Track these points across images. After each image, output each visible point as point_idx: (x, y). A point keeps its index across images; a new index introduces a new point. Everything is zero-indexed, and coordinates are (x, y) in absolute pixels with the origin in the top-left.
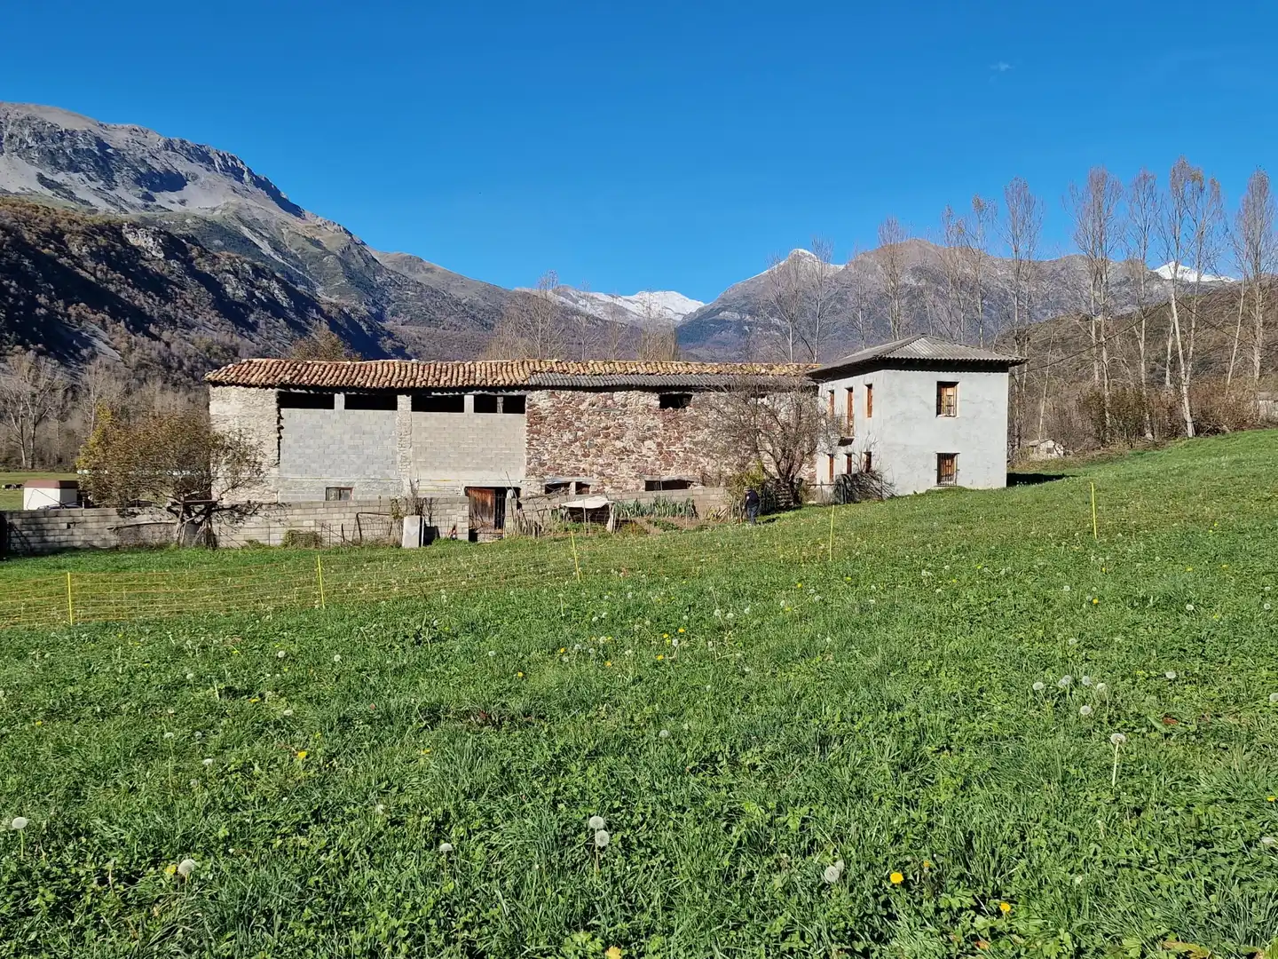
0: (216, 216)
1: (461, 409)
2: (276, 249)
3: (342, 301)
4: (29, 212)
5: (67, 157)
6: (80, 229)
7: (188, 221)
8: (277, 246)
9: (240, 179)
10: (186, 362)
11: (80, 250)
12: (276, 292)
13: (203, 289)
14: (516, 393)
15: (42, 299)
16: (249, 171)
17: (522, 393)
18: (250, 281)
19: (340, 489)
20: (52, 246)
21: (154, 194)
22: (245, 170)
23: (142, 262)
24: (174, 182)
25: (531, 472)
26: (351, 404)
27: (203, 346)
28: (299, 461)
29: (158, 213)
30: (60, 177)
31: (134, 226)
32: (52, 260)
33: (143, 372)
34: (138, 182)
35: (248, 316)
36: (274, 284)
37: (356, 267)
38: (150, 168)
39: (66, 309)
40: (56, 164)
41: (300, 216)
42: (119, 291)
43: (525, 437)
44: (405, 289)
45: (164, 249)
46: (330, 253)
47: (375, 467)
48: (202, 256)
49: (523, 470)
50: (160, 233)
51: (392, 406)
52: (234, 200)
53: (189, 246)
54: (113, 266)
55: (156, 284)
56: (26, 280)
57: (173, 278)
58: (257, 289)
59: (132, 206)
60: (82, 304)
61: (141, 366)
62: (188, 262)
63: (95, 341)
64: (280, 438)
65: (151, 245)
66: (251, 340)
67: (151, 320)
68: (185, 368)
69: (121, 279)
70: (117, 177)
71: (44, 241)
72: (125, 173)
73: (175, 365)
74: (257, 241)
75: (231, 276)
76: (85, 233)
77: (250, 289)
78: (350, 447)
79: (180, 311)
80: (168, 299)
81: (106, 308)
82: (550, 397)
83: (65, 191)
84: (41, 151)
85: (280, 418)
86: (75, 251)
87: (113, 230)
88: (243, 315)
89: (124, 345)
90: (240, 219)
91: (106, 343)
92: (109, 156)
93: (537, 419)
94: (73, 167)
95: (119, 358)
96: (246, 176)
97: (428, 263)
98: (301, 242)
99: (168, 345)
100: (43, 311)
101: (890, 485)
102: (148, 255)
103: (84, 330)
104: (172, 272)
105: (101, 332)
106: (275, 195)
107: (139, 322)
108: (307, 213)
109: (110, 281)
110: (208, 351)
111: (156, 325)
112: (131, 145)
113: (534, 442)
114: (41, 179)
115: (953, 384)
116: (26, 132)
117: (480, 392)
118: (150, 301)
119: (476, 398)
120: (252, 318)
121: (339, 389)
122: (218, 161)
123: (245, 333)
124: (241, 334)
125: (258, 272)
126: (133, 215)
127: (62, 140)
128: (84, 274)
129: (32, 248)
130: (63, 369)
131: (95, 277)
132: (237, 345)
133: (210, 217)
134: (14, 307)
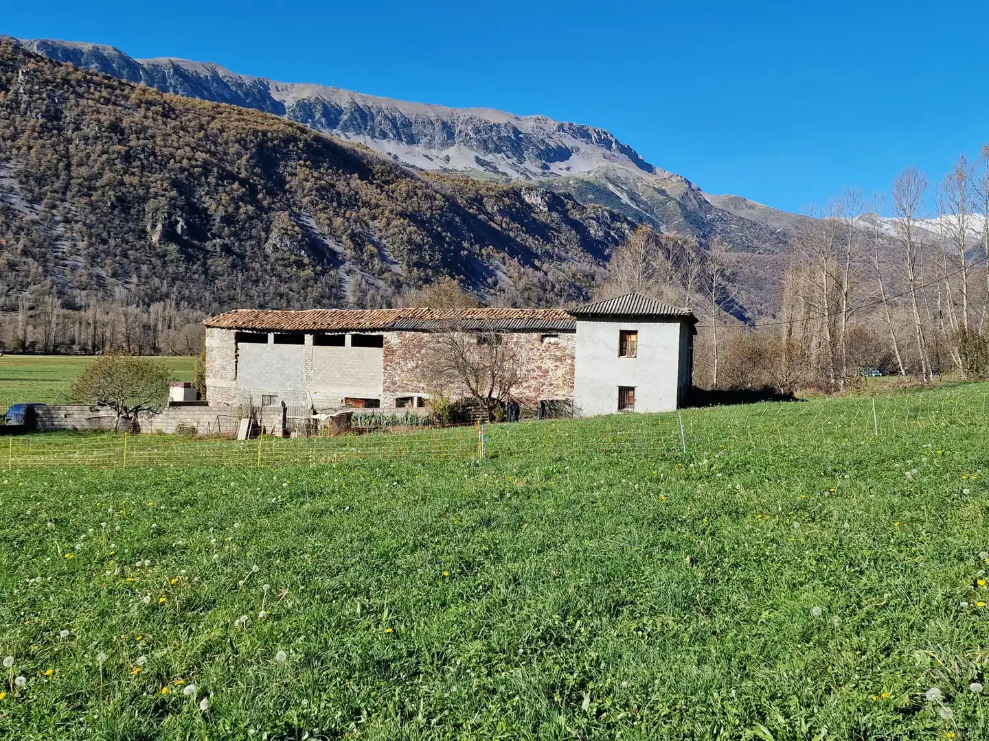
0: (591, 178)
1: (343, 344)
2: (632, 199)
3: (678, 235)
4: (462, 184)
5: (494, 142)
6: (493, 194)
7: (571, 182)
8: (633, 197)
9: (609, 148)
10: (557, 286)
11: (493, 209)
12: (627, 231)
13: (573, 232)
14: (377, 333)
15: (466, 245)
16: (616, 141)
17: (381, 333)
18: (607, 224)
19: (271, 396)
20: (475, 207)
21: (548, 164)
22: (613, 140)
23: (533, 215)
24: (563, 154)
25: (386, 389)
26: (278, 340)
27: (570, 274)
28: (248, 377)
29: (551, 178)
30: (489, 158)
31: (530, 189)
32: (474, 216)
33: (527, 293)
34: (539, 156)
35: (604, 250)
36: (625, 226)
37: (692, 208)
38: (547, 145)
39: (480, 250)
40: (486, 148)
41: (652, 172)
42: (517, 236)
43: (382, 364)
44: (730, 224)
45: (548, 204)
46: (672, 199)
47: (291, 382)
48: (574, 208)
49: (381, 388)
50: (547, 193)
51: (302, 342)
52: (605, 163)
53: (566, 201)
54: (513, 219)
55: (541, 230)
56: (456, 232)
57: (553, 225)
58: (612, 230)
59: (535, 174)
60: (491, 247)
61: (526, 289)
62: (564, 214)
63: (498, 272)
64: (237, 362)
65: (540, 202)
66: (605, 268)
67: (536, 256)
68: (556, 290)
69: (517, 228)
70: (525, 155)
71: (470, 204)
72: (530, 150)
73: (549, 288)
74: (618, 194)
75: (594, 222)
76: (496, 196)
77: (607, 230)
78: (276, 369)
79: (556, 249)
80: (549, 240)
81: (506, 249)
82: (399, 336)
83: (492, 167)
84: (477, 140)
85: (237, 349)
86: (489, 209)
87: (516, 194)
88: (601, 249)
89: (516, 275)
90: (608, 178)
91: (505, 273)
92: (520, 139)
93: (390, 352)
94: (498, 150)
95: (512, 284)
96: (614, 145)
97: (750, 201)
98: (650, 192)
99: (546, 273)
100: (466, 253)
101: (580, 409)
102: (537, 210)
103: (491, 264)
104: (553, 221)
105: (502, 266)
106: (634, 157)
107: (527, 257)
108: (658, 170)
109: (511, 230)
110: (573, 277)
111: (540, 259)
112: (535, 130)
113: (388, 368)
114: (478, 160)
115: (635, 332)
116: (470, 128)
117: (354, 333)
118: (537, 242)
119: (353, 337)
120: (607, 252)
121: (270, 330)
122: (594, 136)
123: (601, 263)
124: (598, 264)
125: (614, 217)
126: (534, 181)
127: (491, 131)
128: (494, 225)
129: (462, 209)
130: (475, 292)
131: (501, 227)
132: (595, 272)
133: (586, 178)
134: (449, 251)
